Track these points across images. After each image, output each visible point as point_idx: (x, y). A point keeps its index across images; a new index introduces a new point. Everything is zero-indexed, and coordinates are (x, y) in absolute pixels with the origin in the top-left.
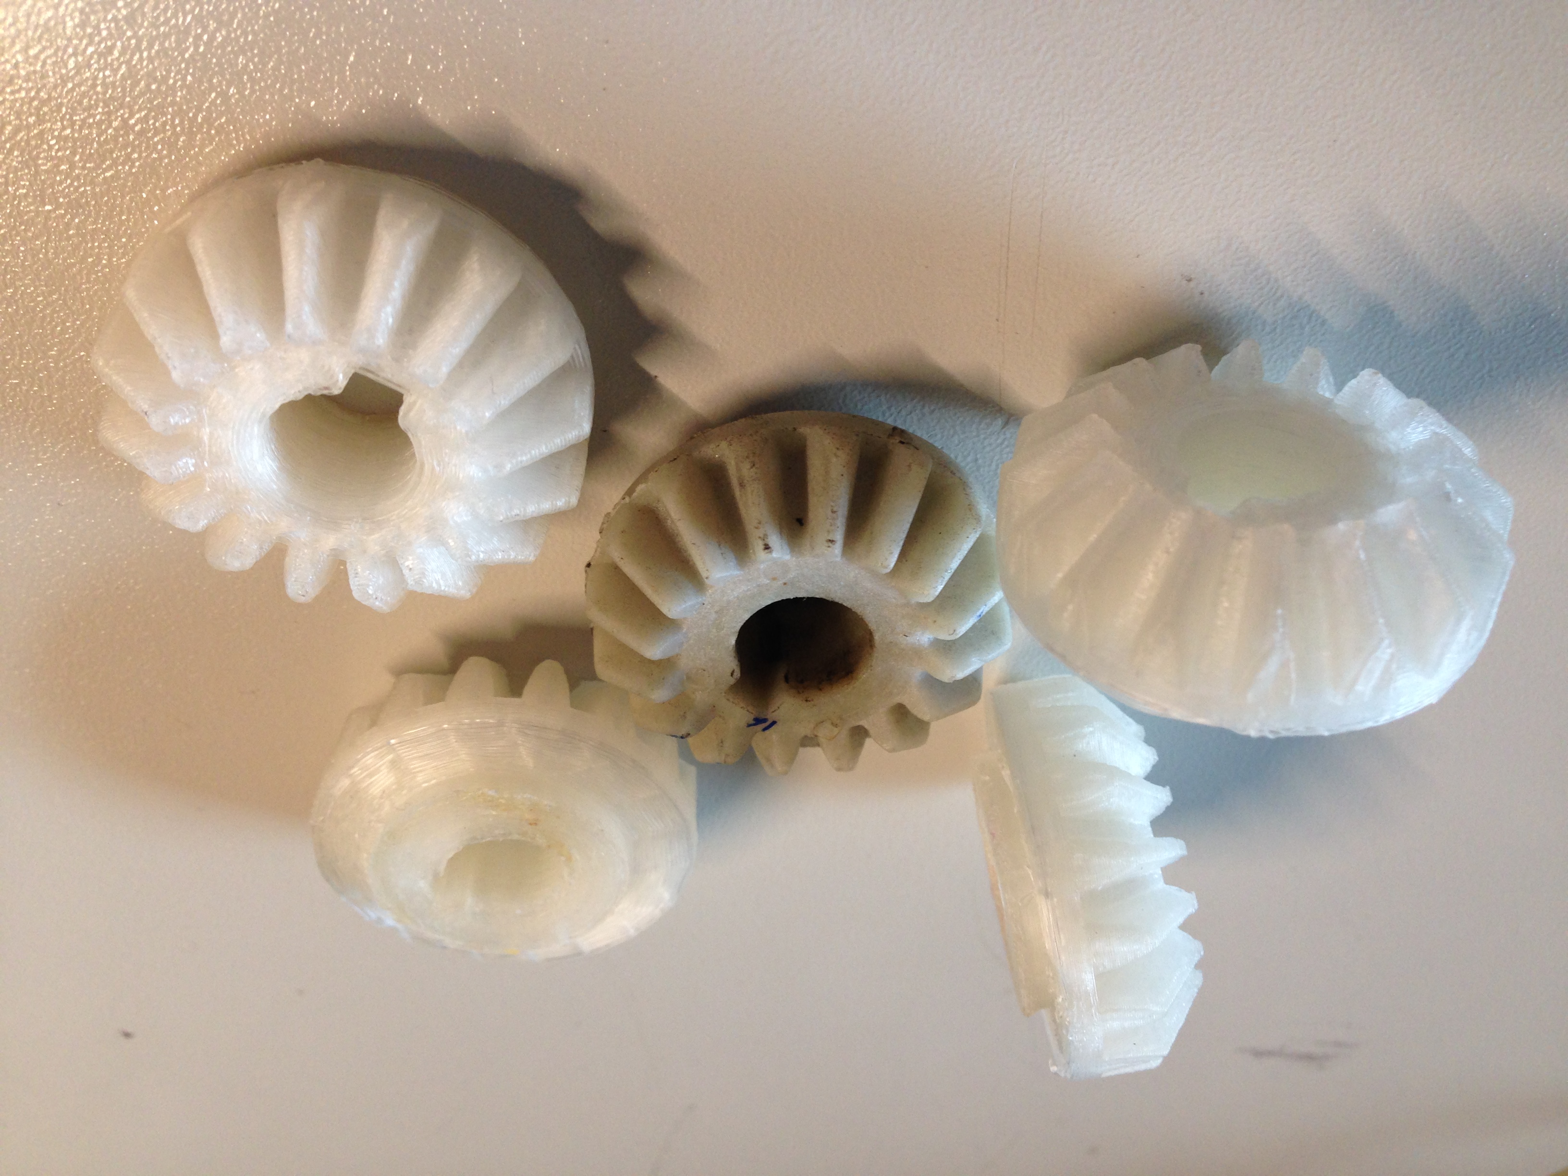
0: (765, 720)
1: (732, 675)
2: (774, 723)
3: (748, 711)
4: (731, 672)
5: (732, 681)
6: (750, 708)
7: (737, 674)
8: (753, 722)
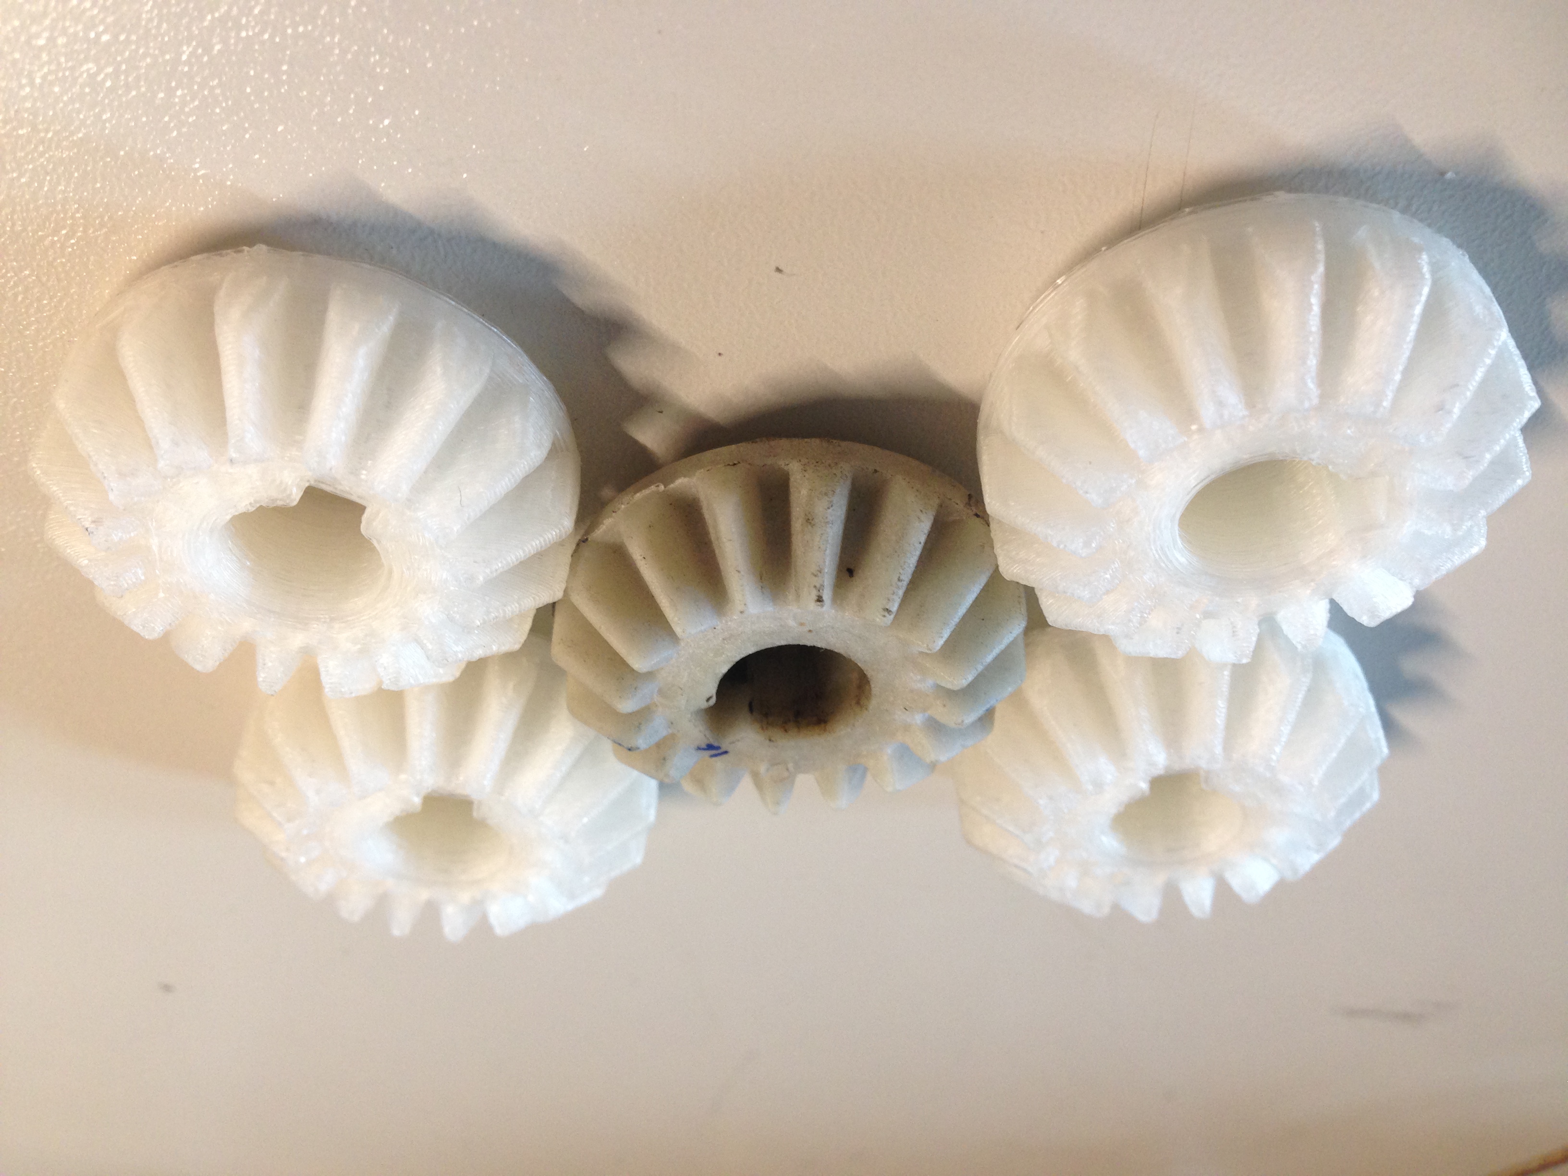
0: (718, 748)
1: (708, 700)
2: (726, 752)
3: (705, 736)
4: (708, 697)
5: (705, 705)
6: (708, 733)
7: (713, 701)
8: (704, 746)
